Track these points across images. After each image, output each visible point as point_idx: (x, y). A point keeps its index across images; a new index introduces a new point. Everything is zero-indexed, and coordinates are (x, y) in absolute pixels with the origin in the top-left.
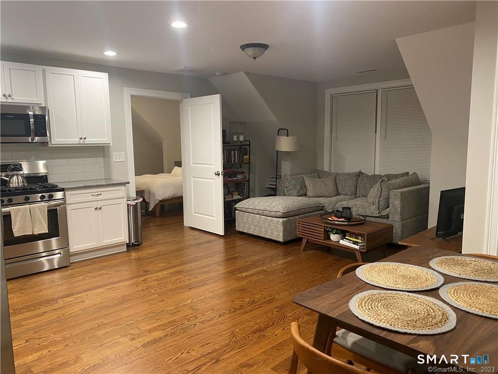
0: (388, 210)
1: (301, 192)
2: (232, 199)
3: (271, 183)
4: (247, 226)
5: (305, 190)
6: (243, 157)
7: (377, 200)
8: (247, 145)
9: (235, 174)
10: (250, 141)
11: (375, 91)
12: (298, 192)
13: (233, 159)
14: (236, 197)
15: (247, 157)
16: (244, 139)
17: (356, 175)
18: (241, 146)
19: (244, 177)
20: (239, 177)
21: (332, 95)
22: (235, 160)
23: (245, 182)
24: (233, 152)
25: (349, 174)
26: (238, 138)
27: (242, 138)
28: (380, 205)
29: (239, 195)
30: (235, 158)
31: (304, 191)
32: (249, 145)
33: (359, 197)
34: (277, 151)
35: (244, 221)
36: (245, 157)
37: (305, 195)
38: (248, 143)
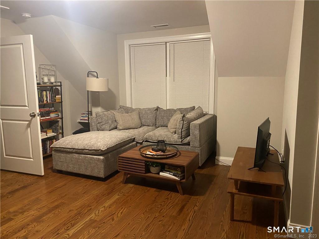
0: (188, 138)
1: (113, 126)
2: (47, 137)
3: (82, 118)
4: (65, 164)
5: (116, 124)
6: (55, 97)
7: (180, 131)
8: (59, 86)
9: (48, 114)
10: (61, 82)
11: (165, 43)
12: (110, 127)
13: (45, 99)
14: (51, 134)
15: (60, 96)
16: (55, 80)
17: (155, 110)
18: (52, 87)
19: (57, 116)
20: (53, 115)
21: (130, 45)
22: (47, 100)
23: (59, 120)
24: (44, 93)
25: (149, 109)
26: (49, 80)
27: (53, 80)
28: (182, 135)
29: (53, 132)
30: (47, 98)
31: (115, 126)
32: (61, 86)
33: (159, 127)
34: (88, 91)
35: (62, 160)
36: (57, 97)
37: (116, 128)
38: (59, 84)
